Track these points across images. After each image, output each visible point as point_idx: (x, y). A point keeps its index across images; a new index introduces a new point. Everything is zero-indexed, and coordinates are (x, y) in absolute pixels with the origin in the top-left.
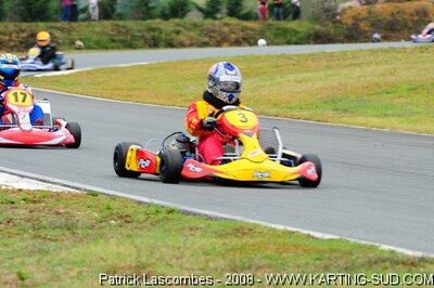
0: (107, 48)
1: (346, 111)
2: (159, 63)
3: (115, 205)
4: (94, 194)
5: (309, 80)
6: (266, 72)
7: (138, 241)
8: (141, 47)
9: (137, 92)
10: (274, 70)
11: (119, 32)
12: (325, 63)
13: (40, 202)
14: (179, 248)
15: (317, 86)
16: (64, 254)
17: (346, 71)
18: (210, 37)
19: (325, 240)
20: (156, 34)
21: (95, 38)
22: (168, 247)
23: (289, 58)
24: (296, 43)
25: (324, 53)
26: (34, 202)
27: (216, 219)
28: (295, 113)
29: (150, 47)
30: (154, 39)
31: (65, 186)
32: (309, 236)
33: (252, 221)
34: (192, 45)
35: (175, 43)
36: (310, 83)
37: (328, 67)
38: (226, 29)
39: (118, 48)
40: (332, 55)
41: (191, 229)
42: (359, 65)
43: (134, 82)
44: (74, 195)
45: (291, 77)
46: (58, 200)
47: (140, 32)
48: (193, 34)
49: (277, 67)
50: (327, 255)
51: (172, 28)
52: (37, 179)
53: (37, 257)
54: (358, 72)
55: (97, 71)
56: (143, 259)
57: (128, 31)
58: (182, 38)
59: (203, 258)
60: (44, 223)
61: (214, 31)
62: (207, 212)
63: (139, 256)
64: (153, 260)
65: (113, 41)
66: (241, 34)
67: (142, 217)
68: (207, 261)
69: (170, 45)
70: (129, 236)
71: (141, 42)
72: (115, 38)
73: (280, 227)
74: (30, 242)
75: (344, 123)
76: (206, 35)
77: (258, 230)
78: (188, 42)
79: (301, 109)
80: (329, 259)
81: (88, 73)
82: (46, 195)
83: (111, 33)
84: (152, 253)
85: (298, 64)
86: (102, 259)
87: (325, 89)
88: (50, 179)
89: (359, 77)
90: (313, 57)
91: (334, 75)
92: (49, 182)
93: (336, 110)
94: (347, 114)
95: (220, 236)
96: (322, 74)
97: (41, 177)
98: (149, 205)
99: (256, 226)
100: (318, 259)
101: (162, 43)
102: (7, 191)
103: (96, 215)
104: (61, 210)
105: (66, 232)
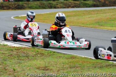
1: (102, 25)
2: (52, 13)
3: (39, 51)
5: (92, 17)
6: (80, 15)
7: (45, 60)
8: (47, 8)
9: (46, 21)
10: (83, 14)
11: (42, 4)
12: (96, 12)
14: (56, 62)
15: (94, 19)
16: (26, 64)
17: (102, 15)
20: (51, 5)
21: (35, 6)
22: (53, 62)
23: (87, 11)
24: (89, 7)
25: (96, 10)
26: (18, 50)
27: (66, 54)
28: (88, 26)
29: (50, 8)
31: (26, 46)
32: (91, 59)
33: (76, 55)
34: (61, 8)
35: (56, 7)
36: (92, 18)
37: (97, 14)
38: (70, 3)
39: (41, 9)
40: (98, 10)
41: (60, 57)
42: (105, 13)
43: (45, 18)
44: (29, 48)
45: (87, 16)
46: (24, 49)
47: (47, 4)
48: (61, 5)
49: (83, 13)
50: (95, 64)
51: (56, 3)
52: (20, 44)
53: (18, 64)
56: (47, 65)
57: (44, 4)
58: (58, 6)
59: (62, 65)
60: (21, 55)
61: (67, 4)
62: (63, 52)
63: (45, 64)
64: (49, 65)
65: (40, 7)
66: (74, 5)
67: (46, 54)
68: (63, 65)
70: (43, 59)
73: (83, 56)
74: (17, 60)
75: (101, 28)
76: (65, 5)
77: (77, 57)
78: (60, 7)
79: (90, 25)
80: (96, 65)
82: (21, 48)
83: (39, 5)
84: (49, 63)
85: (89, 13)
86: (36, 65)
87: (96, 19)
89: (105, 16)
90: (93, 11)
91: (99, 16)
92: (22, 45)
93: (99, 25)
94: (102, 26)
95: (67, 59)
96: (95, 15)
98: (49, 50)
99: (77, 56)
100: (93, 65)
101: (53, 7)
102: (11, 47)
103: (34, 53)
104: (25, 52)
105: (26, 58)
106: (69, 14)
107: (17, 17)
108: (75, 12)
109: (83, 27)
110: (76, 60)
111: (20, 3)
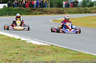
0: (76, 13)
3: (56, 48)
4: (52, 46)
8: (83, 13)
9: (77, 23)
11: (78, 10)
13: (40, 47)
16: (38, 58)
20: (86, 10)
22: (60, 57)
26: (39, 47)
29: (85, 13)
32: (92, 55)
33: (83, 52)
41: (68, 53)
44: (48, 46)
46: (44, 47)
51: (90, 9)
52: (43, 42)
58: (92, 11)
62: (75, 50)
65: (77, 12)
67: (60, 50)
69: (90, 13)
72: (77, 11)
88: (45, 42)
95: (73, 55)
97: (44, 42)
98: (63, 48)
101: (88, 12)
102: (34, 45)
103: (51, 50)
104: (44, 49)
105: (42, 54)
110: (79, 56)
111: (61, 9)
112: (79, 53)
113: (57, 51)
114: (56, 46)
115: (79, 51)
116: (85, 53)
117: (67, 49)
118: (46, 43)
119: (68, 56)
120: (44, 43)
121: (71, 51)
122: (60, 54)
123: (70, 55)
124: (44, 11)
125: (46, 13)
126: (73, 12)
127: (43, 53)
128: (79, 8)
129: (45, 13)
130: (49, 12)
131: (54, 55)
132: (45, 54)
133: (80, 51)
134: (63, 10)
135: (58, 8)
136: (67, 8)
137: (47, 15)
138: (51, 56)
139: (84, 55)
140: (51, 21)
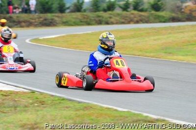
0: (78, 25)
1: (170, 53)
3: (40, 97)
4: (33, 92)
5: (159, 39)
6: (142, 36)
9: (82, 45)
11: (84, 18)
12: (170, 31)
13: (8, 96)
18: (126, 19)
19: (121, 112)
20: (101, 18)
21: (73, 20)
23: (155, 29)
25: (170, 27)
26: (6, 96)
28: (147, 54)
30: (100, 20)
31: (24, 88)
34: (117, 23)
35: (109, 22)
36: (159, 41)
37: (170, 33)
38: (132, 16)
39: (83, 25)
40: (174, 28)
41: (67, 107)
43: (83, 41)
45: (152, 38)
46: (16, 95)
47: (93, 17)
48: (118, 18)
49: (148, 33)
50: (117, 118)
54: (181, 35)
55: (67, 36)
56: (38, 121)
57: (88, 17)
58: (112, 20)
59: (64, 120)
60: (6, 105)
61: (127, 17)
62: (78, 100)
64: (42, 121)
65: (81, 22)
66: (139, 18)
69: (107, 23)
71: (94, 22)
72: (82, 20)
76: (123, 19)
77: (95, 107)
78: (115, 22)
79: (151, 52)
81: (63, 37)
83: (81, 18)
85: (158, 32)
87: (165, 43)
89: (182, 38)
90: (166, 29)
91: (170, 37)
92: (19, 87)
95: (77, 110)
96: (165, 37)
101: (103, 23)
103: (31, 101)
104: (16, 100)
105: (13, 109)
106: (123, 34)
107: (37, 40)
108: (134, 30)
109: (139, 56)
110: (89, 112)
111: (49, 16)
112: (87, 107)
113: (42, 103)
114: (41, 93)
115: (88, 103)
116: (101, 107)
117: (63, 99)
118: (21, 87)
119: (66, 113)
120: (16, 86)
121: (71, 102)
122: (49, 110)
123: (69, 110)
124: (14, 22)
125: (19, 26)
126: (74, 23)
127: (16, 107)
128: (85, 13)
129: (16, 25)
130: (24, 22)
131: (38, 111)
132: (18, 109)
133: (90, 102)
134: (52, 19)
135: (42, 15)
136: (60, 15)
137: (19, 29)
138: (31, 114)
139: (99, 109)
140: (30, 41)
